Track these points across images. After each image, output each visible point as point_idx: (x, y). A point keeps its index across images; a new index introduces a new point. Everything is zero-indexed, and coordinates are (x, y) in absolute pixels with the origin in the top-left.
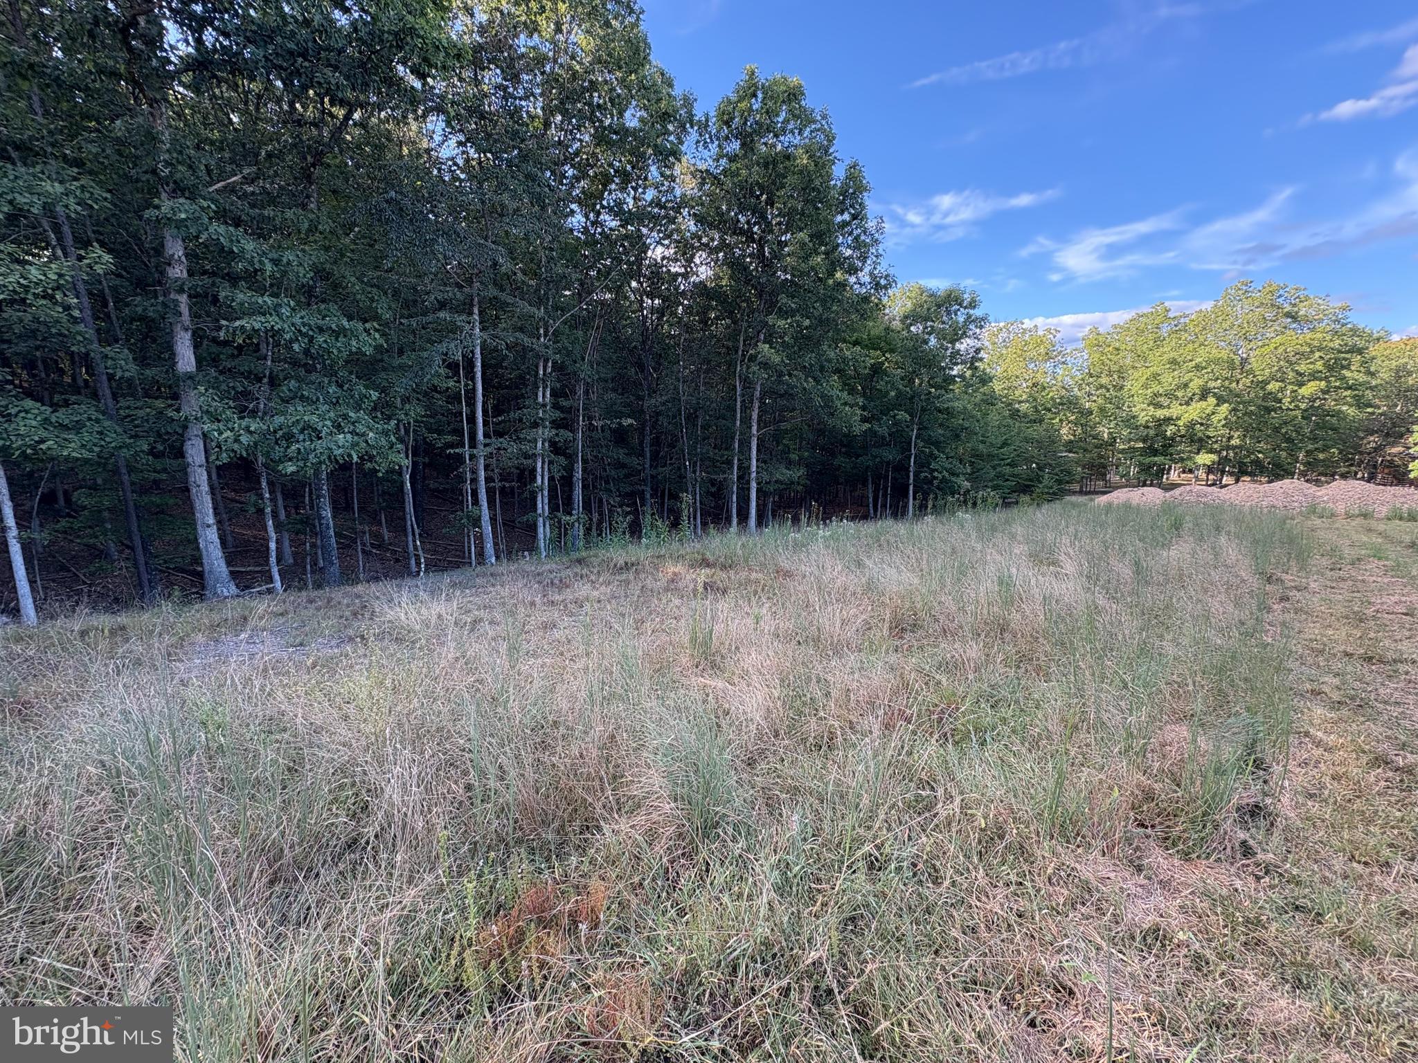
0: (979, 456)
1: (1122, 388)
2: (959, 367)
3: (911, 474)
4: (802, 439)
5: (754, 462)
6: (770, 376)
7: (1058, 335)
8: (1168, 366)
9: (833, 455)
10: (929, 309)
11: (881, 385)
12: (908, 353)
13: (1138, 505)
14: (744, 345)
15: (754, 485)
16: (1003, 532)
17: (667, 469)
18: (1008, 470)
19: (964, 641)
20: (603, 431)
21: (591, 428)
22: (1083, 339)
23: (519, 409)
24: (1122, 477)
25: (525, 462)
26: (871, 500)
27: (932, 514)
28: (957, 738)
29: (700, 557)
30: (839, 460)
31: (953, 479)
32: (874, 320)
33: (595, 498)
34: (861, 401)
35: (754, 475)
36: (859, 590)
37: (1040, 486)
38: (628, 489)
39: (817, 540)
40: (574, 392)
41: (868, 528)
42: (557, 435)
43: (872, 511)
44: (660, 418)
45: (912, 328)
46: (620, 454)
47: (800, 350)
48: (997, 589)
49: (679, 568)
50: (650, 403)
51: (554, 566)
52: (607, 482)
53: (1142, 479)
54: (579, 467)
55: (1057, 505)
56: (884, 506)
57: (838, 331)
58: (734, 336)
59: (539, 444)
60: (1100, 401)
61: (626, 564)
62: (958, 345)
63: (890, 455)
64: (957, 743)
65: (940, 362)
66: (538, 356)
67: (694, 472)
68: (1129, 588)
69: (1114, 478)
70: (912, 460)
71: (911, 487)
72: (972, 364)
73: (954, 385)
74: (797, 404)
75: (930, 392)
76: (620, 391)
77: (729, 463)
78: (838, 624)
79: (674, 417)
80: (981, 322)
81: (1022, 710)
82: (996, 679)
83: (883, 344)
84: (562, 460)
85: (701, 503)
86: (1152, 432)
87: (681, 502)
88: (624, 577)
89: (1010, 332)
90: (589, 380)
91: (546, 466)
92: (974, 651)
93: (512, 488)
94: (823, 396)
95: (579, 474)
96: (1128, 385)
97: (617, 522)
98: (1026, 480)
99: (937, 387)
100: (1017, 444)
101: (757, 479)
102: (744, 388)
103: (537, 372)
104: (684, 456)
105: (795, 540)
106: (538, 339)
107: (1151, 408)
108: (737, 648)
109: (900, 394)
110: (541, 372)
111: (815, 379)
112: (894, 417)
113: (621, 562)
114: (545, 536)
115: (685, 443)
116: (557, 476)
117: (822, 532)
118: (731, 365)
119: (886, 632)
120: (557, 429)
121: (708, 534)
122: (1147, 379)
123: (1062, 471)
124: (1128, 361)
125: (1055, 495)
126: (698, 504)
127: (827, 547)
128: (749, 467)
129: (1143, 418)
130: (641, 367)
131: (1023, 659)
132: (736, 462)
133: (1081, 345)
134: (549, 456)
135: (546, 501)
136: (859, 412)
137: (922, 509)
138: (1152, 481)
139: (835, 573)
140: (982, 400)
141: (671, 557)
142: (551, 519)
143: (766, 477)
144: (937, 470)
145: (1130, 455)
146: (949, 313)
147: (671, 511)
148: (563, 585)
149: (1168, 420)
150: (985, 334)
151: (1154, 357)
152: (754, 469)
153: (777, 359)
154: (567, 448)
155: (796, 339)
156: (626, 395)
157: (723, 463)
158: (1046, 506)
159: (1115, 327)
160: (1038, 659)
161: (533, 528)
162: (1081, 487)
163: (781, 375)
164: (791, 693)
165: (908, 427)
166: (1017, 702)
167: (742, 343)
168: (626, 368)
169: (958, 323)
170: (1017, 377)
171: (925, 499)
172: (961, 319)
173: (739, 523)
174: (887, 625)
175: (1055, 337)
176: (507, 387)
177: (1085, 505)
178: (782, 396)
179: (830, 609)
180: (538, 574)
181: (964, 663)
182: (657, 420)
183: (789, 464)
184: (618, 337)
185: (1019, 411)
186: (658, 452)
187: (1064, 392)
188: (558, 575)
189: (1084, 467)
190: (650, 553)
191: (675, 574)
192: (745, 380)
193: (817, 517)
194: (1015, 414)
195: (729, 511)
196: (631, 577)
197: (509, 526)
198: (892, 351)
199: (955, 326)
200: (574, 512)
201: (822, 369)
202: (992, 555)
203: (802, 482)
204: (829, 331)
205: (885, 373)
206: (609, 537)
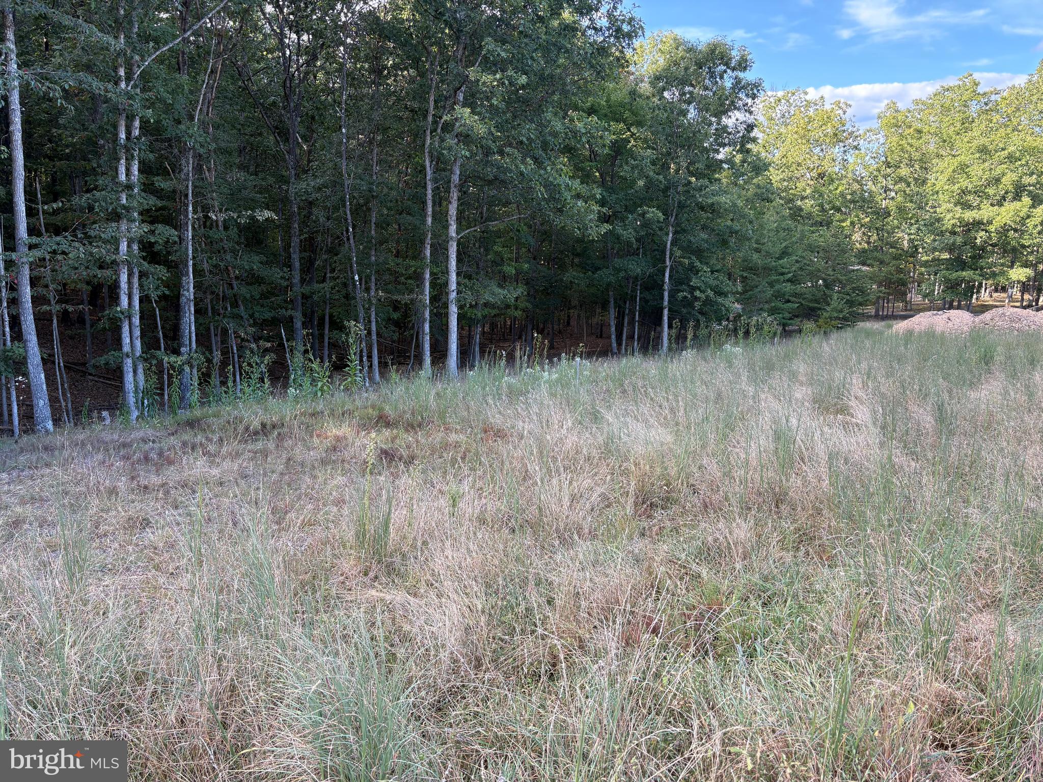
0: (753, 269)
1: (924, 182)
2: (727, 149)
3: (666, 294)
4: (520, 245)
5: (453, 277)
6: (473, 155)
7: (849, 111)
8: (978, 155)
9: (563, 267)
10: (686, 69)
11: (625, 171)
12: (660, 128)
13: (943, 333)
14: (436, 107)
15: (454, 310)
16: (781, 370)
17: (327, 285)
18: (788, 288)
19: (729, 519)
20: (226, 228)
21: (206, 222)
22: (879, 117)
23: (88, 191)
24: (925, 296)
25: (99, 273)
26: (613, 329)
27: (692, 347)
28: (720, 650)
29: (376, 413)
30: (571, 275)
31: (720, 300)
32: (616, 80)
33: (216, 328)
34: (598, 192)
35: (453, 295)
36: (595, 453)
37: (828, 309)
38: (268, 315)
39: (539, 385)
40: (176, 168)
41: (607, 368)
42: (152, 232)
43: (615, 345)
44: (315, 211)
45: (666, 94)
46: (253, 262)
47: (515, 117)
48: (772, 447)
49: (345, 430)
50: (299, 188)
51: (150, 432)
52: (235, 305)
53: (948, 299)
54: (189, 282)
55: (848, 335)
56: (631, 337)
57: (565, 93)
58: (421, 94)
59: (123, 246)
60: (900, 199)
61: (264, 425)
62: (725, 120)
63: (637, 267)
64: (720, 656)
65: (701, 142)
66: (116, 110)
67: (368, 290)
68: (930, 441)
69: (915, 298)
70: (667, 275)
71: (666, 312)
72: (743, 145)
73: (720, 173)
74: (511, 194)
75: (690, 182)
76: (252, 169)
77: (418, 277)
78: (566, 502)
79: (336, 209)
80: (754, 89)
81: (801, 607)
82: (769, 567)
83: (627, 114)
84: (161, 271)
85: (378, 334)
86: (959, 240)
87: (347, 335)
88: (259, 445)
89: (791, 105)
90: (202, 151)
91: (136, 280)
92: (742, 531)
93: (81, 315)
94: (548, 185)
95: (189, 292)
96: (931, 178)
97: (250, 365)
98: (811, 301)
99: (699, 175)
100: (799, 253)
101: (458, 300)
102: (437, 170)
103: (116, 135)
104: (351, 267)
105: (509, 386)
106: (116, 83)
107: (958, 208)
108: (425, 543)
109: (650, 184)
110: (123, 136)
111: (536, 160)
112: (643, 215)
113: (256, 424)
114: (136, 387)
115: (352, 249)
116: (154, 296)
117: (548, 375)
118: (418, 135)
119: (629, 510)
120: (152, 223)
121: (388, 380)
122: (954, 171)
123: (854, 289)
124: (932, 148)
125: (847, 320)
126: (374, 337)
127: (553, 395)
128: (446, 284)
129: (949, 221)
130: (283, 133)
131: (804, 538)
132: (427, 276)
133: (875, 124)
134: (141, 265)
135: (137, 333)
136: (596, 208)
137: (679, 341)
138: (959, 302)
139: (564, 431)
140: (756, 194)
141: (332, 414)
142: (146, 360)
143: (470, 298)
144: (699, 288)
145: (933, 269)
146: (712, 75)
147: (333, 345)
148: (165, 460)
149: (978, 224)
150: (759, 106)
151: (961, 144)
152: (453, 286)
153: (481, 129)
154: (169, 253)
155: (508, 102)
156: (261, 175)
157: (410, 278)
158: (834, 336)
159: (916, 102)
160: (820, 538)
161: (117, 374)
162: (877, 311)
163: (488, 152)
164: (500, 603)
165: (661, 229)
166: (795, 596)
167: (432, 104)
168: (260, 134)
169: (724, 89)
170: (799, 165)
171: (684, 327)
172: (728, 83)
173: (433, 363)
174: (631, 500)
175: (845, 113)
176: (67, 157)
177: (881, 333)
178: (490, 183)
179: (555, 481)
180: (124, 445)
181: (730, 548)
182: (310, 213)
183: (503, 281)
184: (246, 88)
185: (801, 209)
186: (311, 262)
187: (856, 186)
188: (156, 446)
189: (880, 284)
190: (300, 408)
191: (338, 439)
192: (439, 159)
193: (541, 355)
194: (797, 213)
195: (419, 347)
196: (271, 445)
197: (77, 371)
198: (639, 124)
199: (720, 93)
200: (183, 350)
201: (545, 146)
202: (768, 401)
203: (522, 305)
204: (553, 93)
205: (631, 154)
206: (239, 387)
